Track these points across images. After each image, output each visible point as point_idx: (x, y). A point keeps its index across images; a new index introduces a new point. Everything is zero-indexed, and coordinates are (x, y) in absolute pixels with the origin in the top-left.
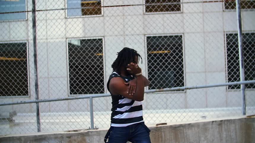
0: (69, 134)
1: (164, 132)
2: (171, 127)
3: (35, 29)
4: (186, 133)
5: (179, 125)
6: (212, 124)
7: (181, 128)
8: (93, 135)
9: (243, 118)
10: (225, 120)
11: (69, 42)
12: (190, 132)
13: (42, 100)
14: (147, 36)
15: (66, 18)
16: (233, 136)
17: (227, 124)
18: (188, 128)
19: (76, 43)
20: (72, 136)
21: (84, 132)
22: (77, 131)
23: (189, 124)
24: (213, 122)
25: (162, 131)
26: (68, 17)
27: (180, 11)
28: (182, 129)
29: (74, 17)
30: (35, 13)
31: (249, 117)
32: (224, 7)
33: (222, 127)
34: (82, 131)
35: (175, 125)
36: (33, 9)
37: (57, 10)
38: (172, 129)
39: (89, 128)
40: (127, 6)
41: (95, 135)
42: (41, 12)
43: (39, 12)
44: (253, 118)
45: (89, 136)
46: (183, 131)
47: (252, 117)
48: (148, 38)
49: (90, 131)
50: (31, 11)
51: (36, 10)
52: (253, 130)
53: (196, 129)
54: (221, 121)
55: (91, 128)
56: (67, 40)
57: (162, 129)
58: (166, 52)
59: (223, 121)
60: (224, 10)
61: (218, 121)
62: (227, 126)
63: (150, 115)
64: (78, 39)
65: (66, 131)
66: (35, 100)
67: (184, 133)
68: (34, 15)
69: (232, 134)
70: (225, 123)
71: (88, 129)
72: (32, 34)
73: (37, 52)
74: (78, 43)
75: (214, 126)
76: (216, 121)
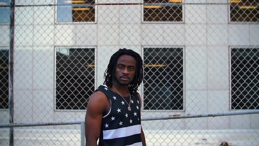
3: (12, 29)
11: (58, 51)
13: (17, 124)
15: (55, 24)
19: (66, 52)
26: (57, 23)
27: (182, 21)
29: (65, 23)
30: (14, 9)
32: (230, 19)
36: (11, 3)
37: (44, 5)
40: (134, 4)
42: (21, 8)
43: (19, 7)
50: (9, 6)
51: (15, 5)
56: (56, 48)
58: (161, 66)
60: (230, 22)
64: (67, 48)
66: (8, 123)
68: (12, 11)
72: (9, 35)
73: (14, 59)
74: (67, 52)
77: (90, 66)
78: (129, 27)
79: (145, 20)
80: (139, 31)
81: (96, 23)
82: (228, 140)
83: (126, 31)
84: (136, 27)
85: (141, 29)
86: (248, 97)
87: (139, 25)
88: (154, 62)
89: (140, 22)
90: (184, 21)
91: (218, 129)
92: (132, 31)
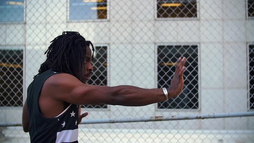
14: (159, 45)
48: (160, 48)
63: (160, 136)
78: (142, 25)
79: (159, 16)
83: (138, 29)
84: (150, 25)
89: (153, 19)
92: (145, 29)
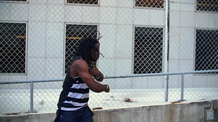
0: (9, 117)
1: (100, 116)
2: (106, 111)
4: (119, 117)
5: (113, 109)
6: (142, 109)
7: (115, 112)
8: (33, 118)
9: (168, 105)
10: (153, 106)
12: (122, 116)
16: (159, 119)
17: (155, 109)
18: (121, 113)
20: (12, 119)
21: (24, 116)
22: (17, 114)
23: (123, 109)
24: (143, 107)
25: (98, 115)
28: (116, 114)
31: (173, 104)
33: (150, 112)
34: (22, 114)
35: (110, 110)
38: (107, 113)
39: (29, 111)
41: (35, 118)
44: (176, 105)
45: (29, 119)
46: (117, 115)
47: (176, 103)
49: (30, 115)
52: (175, 114)
53: (128, 113)
54: (150, 106)
55: (30, 111)
57: (98, 113)
59: (151, 107)
61: (147, 107)
62: (155, 111)
65: (5, 114)
67: (117, 117)
69: (158, 118)
70: (153, 109)
71: (27, 113)
75: (144, 111)
76: (146, 107)
77: (23, 37)
80: (63, 10)
81: (28, 3)
82: (130, 97)
85: (64, 9)
86: (147, 65)
87: (63, 6)
88: (75, 36)
90: (100, 4)
91: (123, 88)
